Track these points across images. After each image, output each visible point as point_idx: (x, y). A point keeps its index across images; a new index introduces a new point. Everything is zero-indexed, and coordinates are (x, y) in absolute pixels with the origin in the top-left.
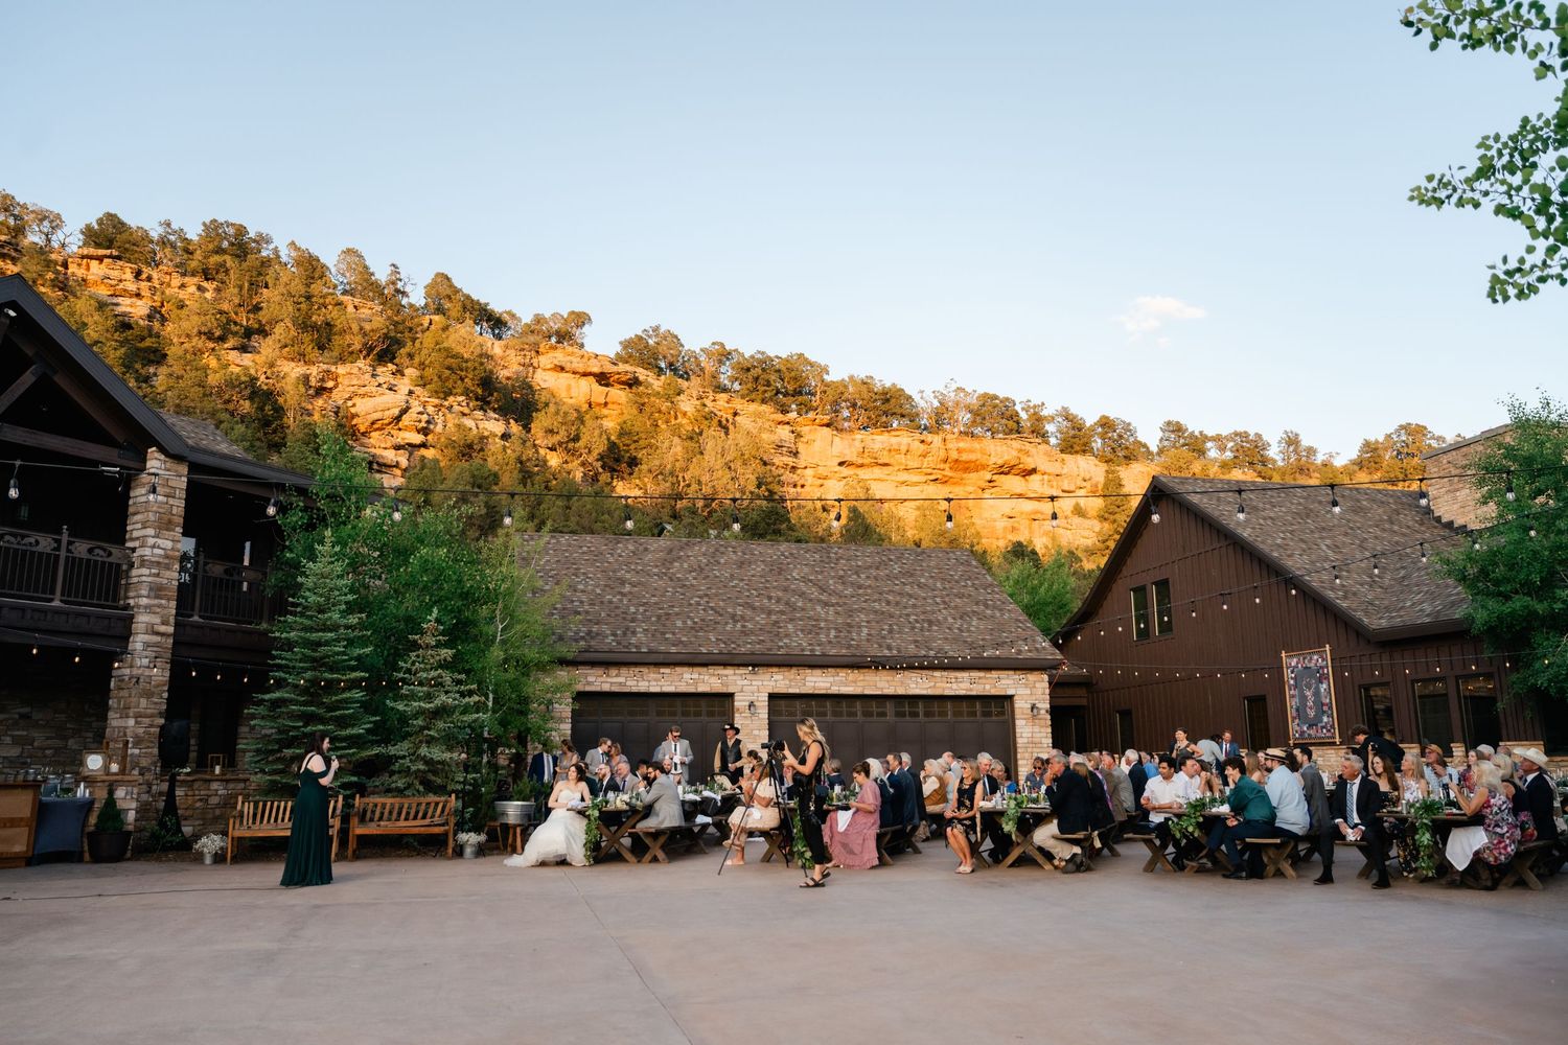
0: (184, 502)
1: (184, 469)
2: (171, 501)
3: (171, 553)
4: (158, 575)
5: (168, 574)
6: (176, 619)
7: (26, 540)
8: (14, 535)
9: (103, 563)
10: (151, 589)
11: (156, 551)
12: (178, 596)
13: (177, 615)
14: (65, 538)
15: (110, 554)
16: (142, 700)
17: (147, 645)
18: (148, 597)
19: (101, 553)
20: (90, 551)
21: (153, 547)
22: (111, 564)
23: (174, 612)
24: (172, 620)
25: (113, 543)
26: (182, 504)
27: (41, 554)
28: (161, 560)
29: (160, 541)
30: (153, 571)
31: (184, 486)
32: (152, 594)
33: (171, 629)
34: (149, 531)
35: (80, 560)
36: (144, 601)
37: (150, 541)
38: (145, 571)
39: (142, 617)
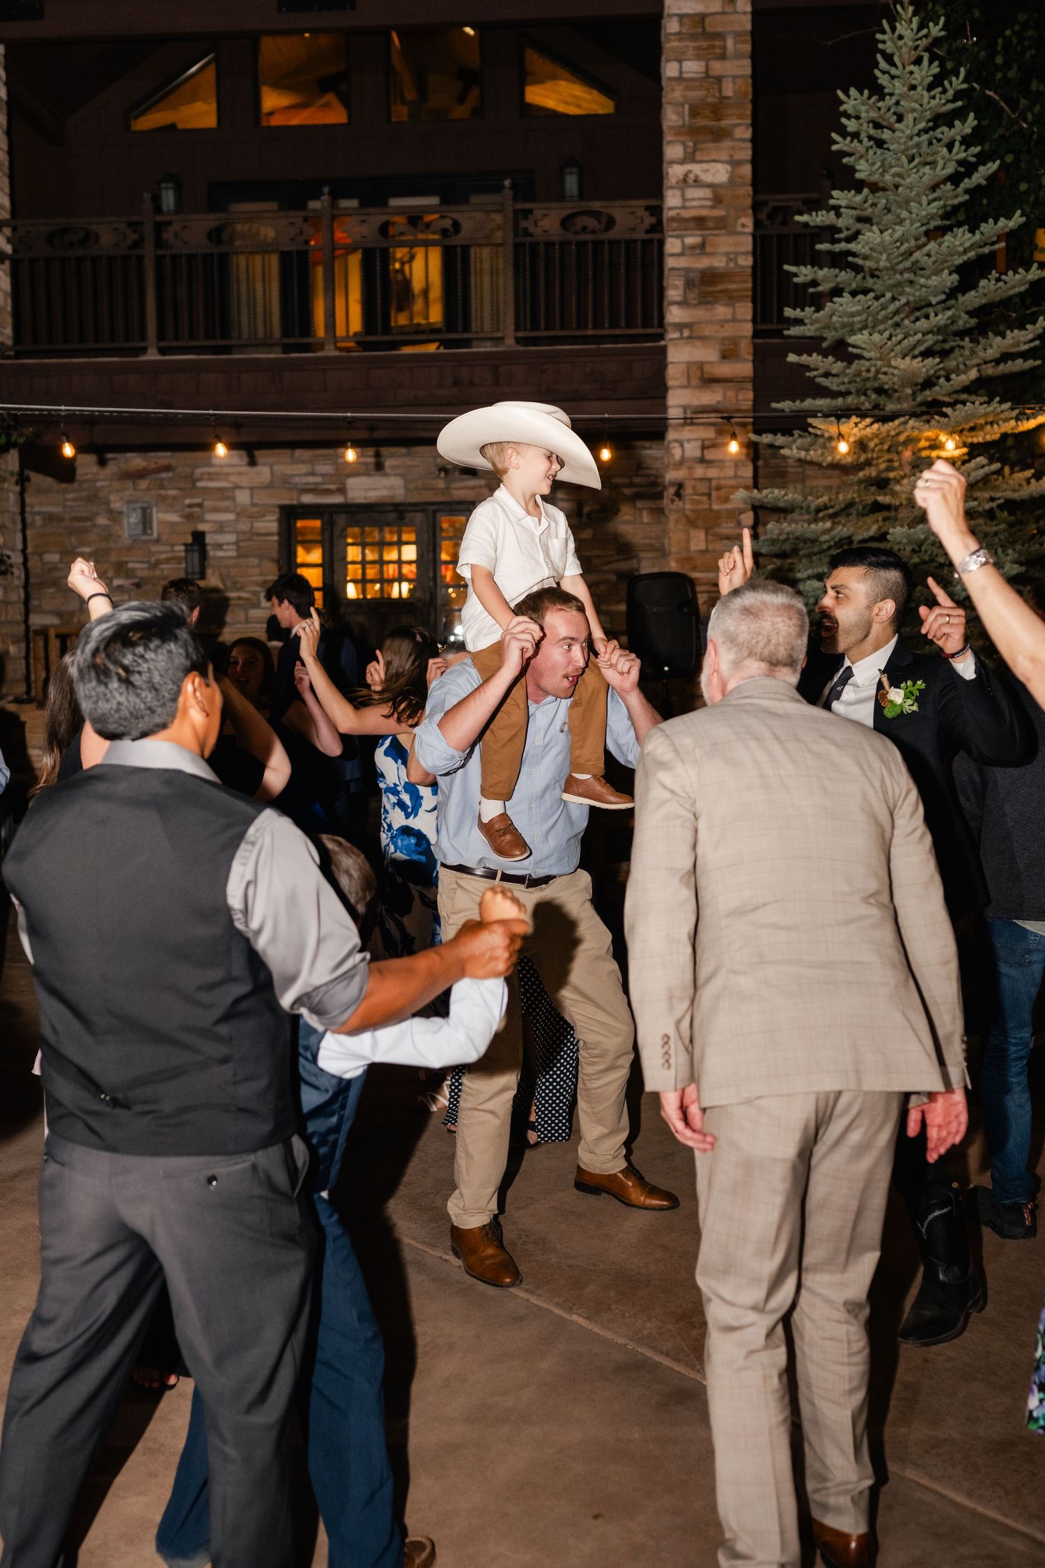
0: (747, 63)
3: (725, 192)
4: (701, 248)
5: (723, 242)
6: (755, 346)
7: (437, 225)
8: (412, 222)
9: (597, 244)
10: (689, 284)
11: (692, 193)
12: (754, 289)
13: (756, 334)
15: (611, 222)
16: (693, 533)
18: (683, 303)
19: (591, 222)
20: (565, 222)
21: (680, 186)
22: (612, 243)
23: (748, 329)
24: (746, 349)
26: (745, 67)
28: (705, 213)
29: (696, 169)
30: (689, 241)
32: (692, 295)
33: (745, 368)
34: (673, 151)
35: (549, 245)
36: (675, 314)
37: (675, 172)
38: (672, 245)
39: (679, 355)
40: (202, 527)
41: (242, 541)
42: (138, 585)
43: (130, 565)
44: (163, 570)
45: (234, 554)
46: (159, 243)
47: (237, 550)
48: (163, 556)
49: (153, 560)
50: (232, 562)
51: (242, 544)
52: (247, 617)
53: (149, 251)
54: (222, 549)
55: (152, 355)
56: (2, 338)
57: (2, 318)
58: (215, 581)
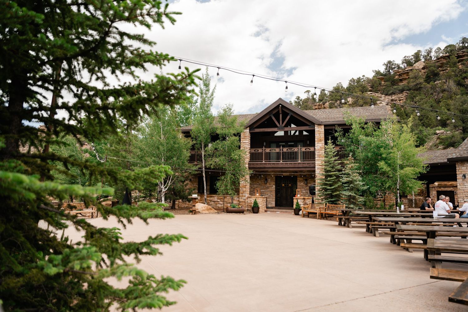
1: (323, 127)
2: (320, 135)
3: (321, 147)
5: (321, 152)
7: (292, 150)
8: (290, 149)
10: (318, 156)
14: (299, 147)
15: (310, 149)
17: (318, 168)
19: (308, 149)
20: (306, 149)
21: (317, 146)
22: (310, 152)
23: (324, 160)
24: (324, 162)
25: (311, 146)
26: (324, 135)
27: (295, 152)
28: (319, 149)
29: (318, 145)
30: (318, 152)
31: (323, 131)
34: (316, 143)
35: (304, 152)
36: (316, 159)
37: (316, 145)
38: (316, 152)
39: (316, 162)
40: (267, 178)
42: (260, 184)
43: (259, 182)
44: (262, 183)
45: (270, 181)
46: (265, 151)
53: (264, 152)
55: (264, 162)
56: (249, 160)
57: (249, 158)
58: (268, 184)
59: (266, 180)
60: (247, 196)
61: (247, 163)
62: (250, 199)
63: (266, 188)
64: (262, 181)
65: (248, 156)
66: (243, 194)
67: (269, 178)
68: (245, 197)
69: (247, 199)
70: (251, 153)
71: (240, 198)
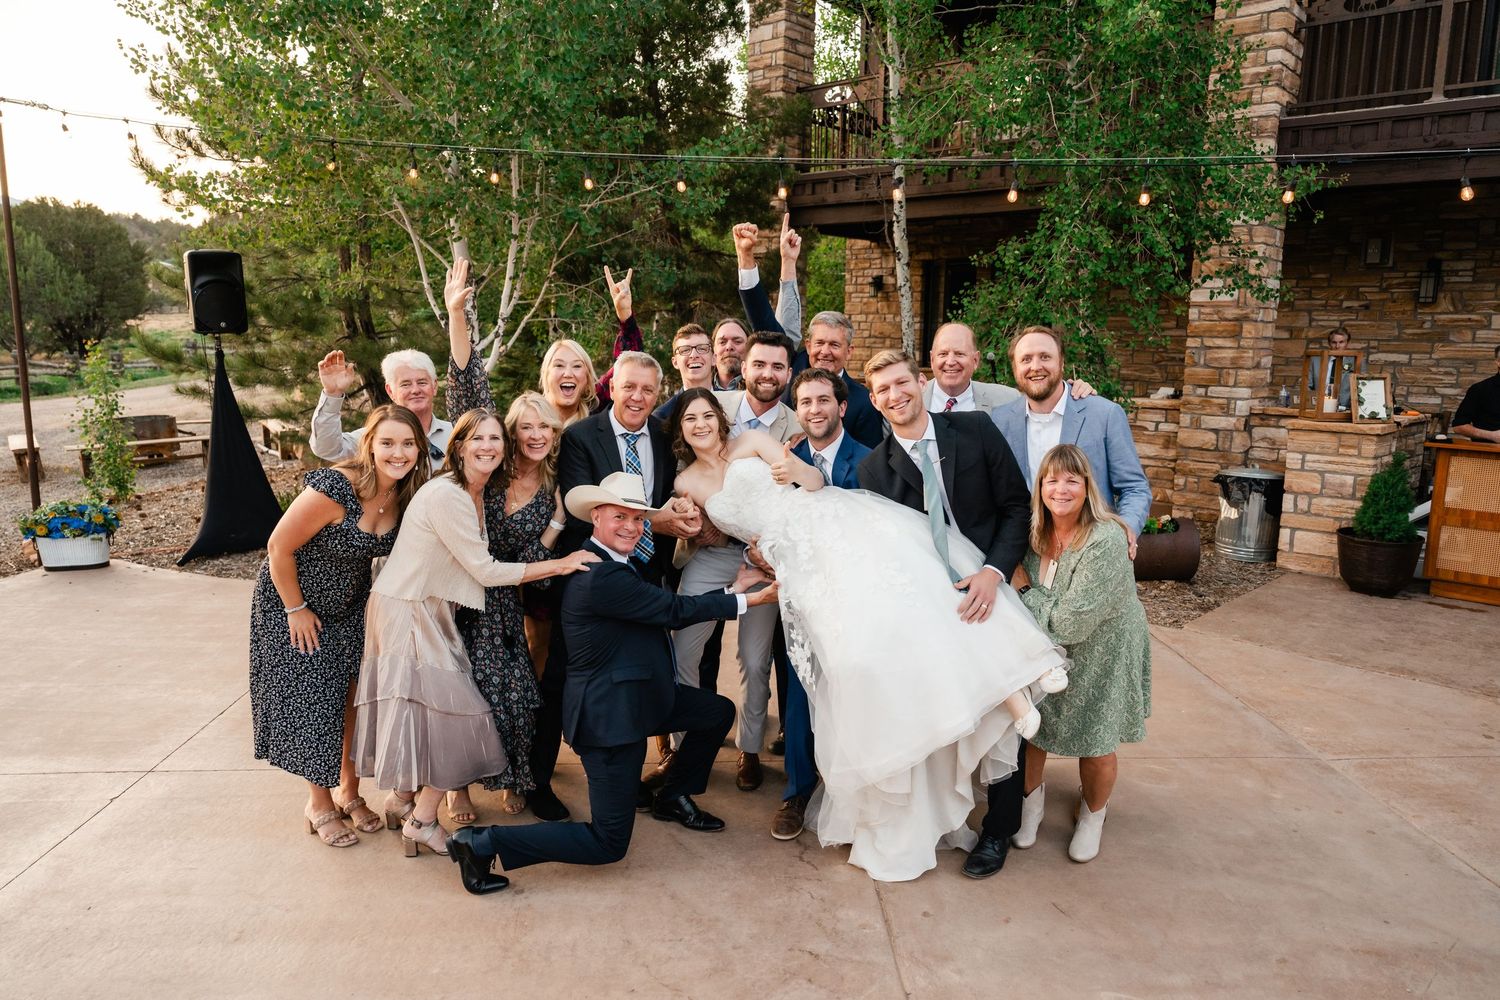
40: (1440, 255)
41: (1479, 267)
42: (1367, 307)
43: (1361, 289)
44: (1392, 293)
45: (1470, 279)
47: (1473, 276)
48: (1395, 282)
49: (1384, 285)
50: (1468, 286)
51: (1478, 271)
52: (1474, 338)
53: (1446, 3)
54: (1457, 275)
55: (1437, 99)
56: (1286, 98)
57: (1289, 80)
58: (1445, 304)
59: (1435, 270)
60: (1242, 408)
61: (1271, 125)
62: (1271, 432)
63: (1420, 338)
64: (1396, 278)
65: (1276, 55)
66: (1214, 390)
67: (1459, 256)
68: (1226, 410)
69: (1248, 428)
70: (1313, 31)
71: (1185, 419)
